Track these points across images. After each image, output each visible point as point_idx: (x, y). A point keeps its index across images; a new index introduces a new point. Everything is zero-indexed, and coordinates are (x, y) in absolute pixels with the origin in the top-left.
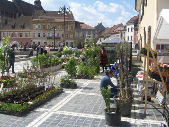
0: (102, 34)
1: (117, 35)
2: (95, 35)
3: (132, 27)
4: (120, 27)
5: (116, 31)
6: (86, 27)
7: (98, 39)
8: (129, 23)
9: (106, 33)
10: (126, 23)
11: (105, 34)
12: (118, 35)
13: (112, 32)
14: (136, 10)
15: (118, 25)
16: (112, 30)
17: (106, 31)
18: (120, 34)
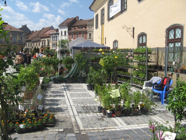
0: (28, 38)
1: (47, 39)
2: (21, 38)
3: (65, 31)
4: (50, 30)
5: (46, 35)
6: (11, 28)
7: (25, 43)
8: (62, 26)
9: (34, 37)
10: (59, 26)
11: (32, 38)
12: (49, 39)
13: (42, 36)
14: (90, 9)
15: (48, 28)
16: (41, 33)
17: (32, 34)
18: (51, 38)
